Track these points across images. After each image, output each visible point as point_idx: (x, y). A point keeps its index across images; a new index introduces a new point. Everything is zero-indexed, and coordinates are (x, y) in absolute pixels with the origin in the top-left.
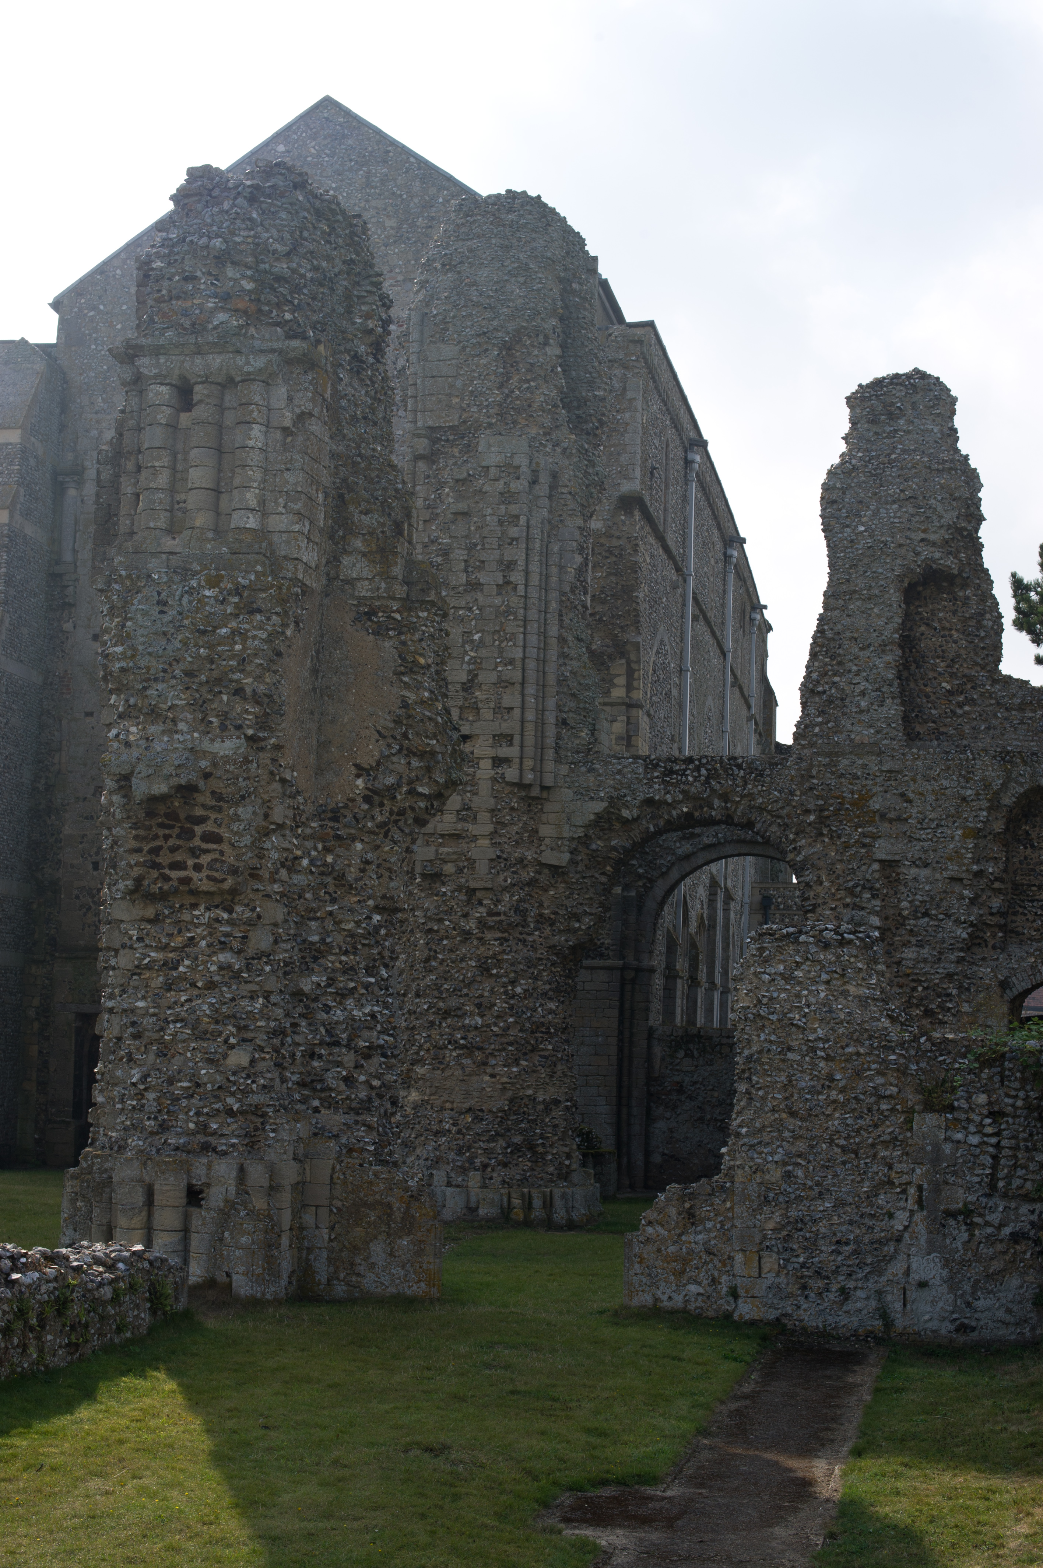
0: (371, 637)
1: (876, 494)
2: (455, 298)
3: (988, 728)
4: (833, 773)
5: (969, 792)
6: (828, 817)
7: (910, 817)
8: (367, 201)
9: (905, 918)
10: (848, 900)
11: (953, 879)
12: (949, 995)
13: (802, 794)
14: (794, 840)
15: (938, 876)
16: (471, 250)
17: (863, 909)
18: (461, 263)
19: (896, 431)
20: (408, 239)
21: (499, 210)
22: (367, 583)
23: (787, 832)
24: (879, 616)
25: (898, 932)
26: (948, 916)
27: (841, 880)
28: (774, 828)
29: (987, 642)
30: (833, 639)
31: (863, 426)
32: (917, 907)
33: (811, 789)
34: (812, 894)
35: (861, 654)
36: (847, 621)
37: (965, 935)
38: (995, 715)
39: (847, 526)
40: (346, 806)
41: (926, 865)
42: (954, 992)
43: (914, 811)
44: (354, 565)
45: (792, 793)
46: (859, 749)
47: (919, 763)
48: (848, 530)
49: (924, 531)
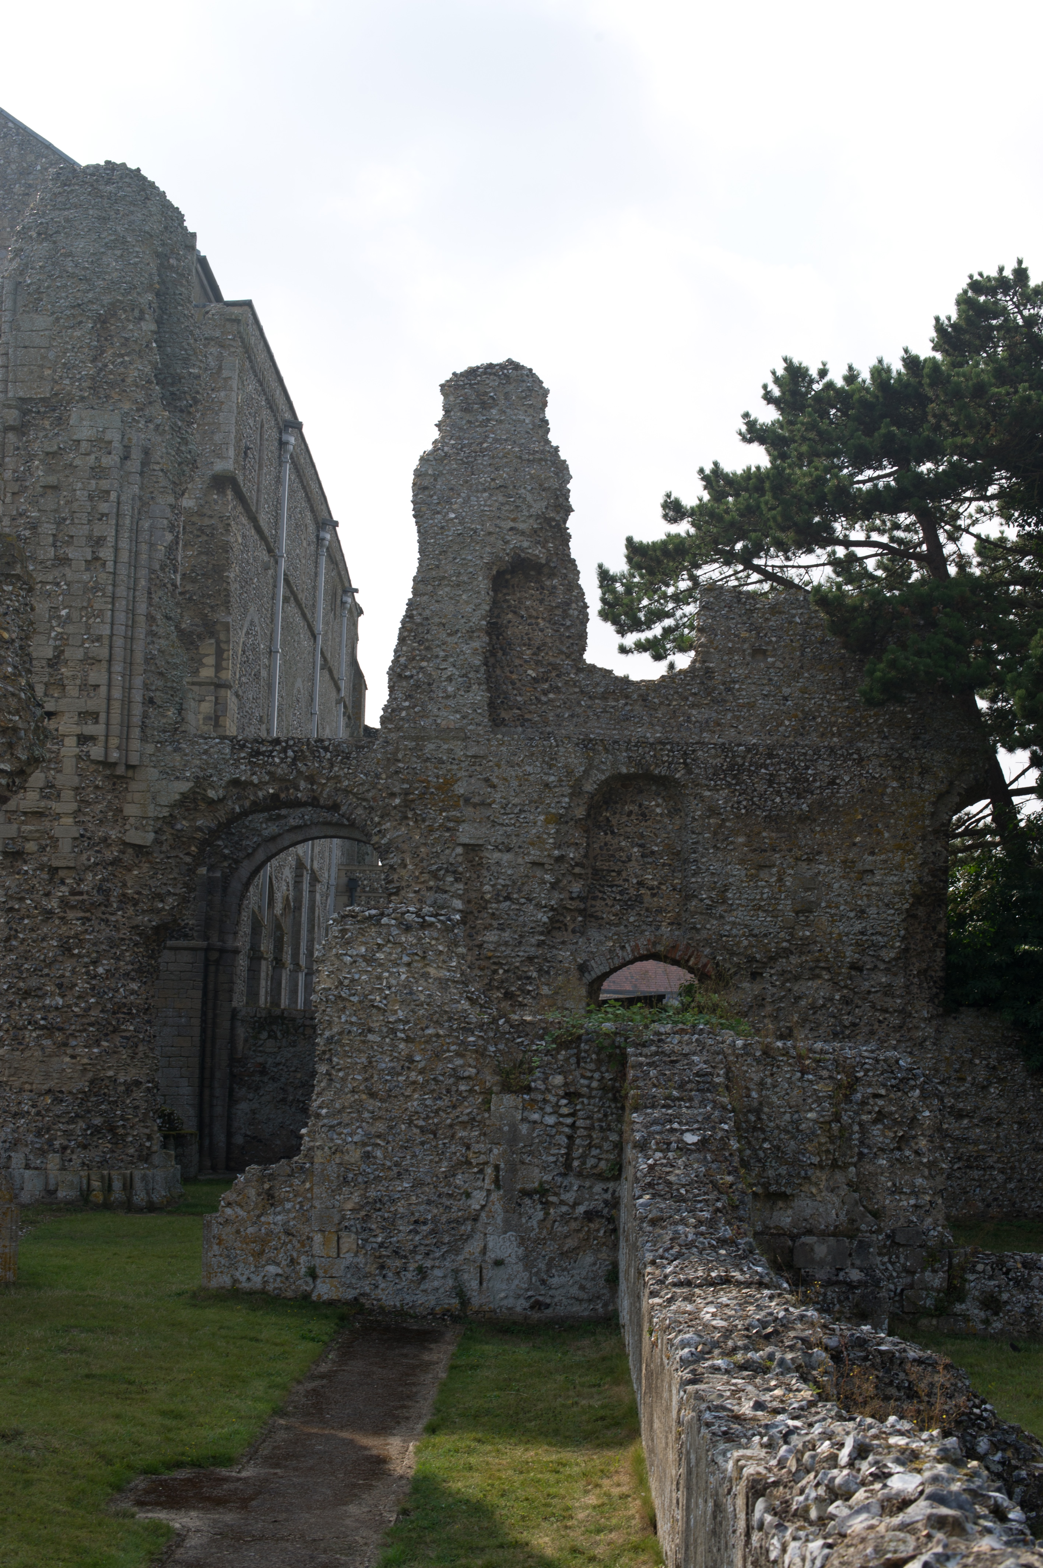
1: (467, 482)
2: (50, 268)
3: (572, 716)
4: (418, 757)
5: (552, 778)
6: (413, 801)
7: (494, 802)
9: (487, 902)
10: (432, 883)
11: (534, 864)
12: (529, 978)
13: (388, 777)
14: (379, 823)
15: (520, 860)
16: (67, 220)
17: (446, 892)
18: (57, 232)
19: (488, 420)
20: (4, 205)
21: (97, 181)
23: (372, 815)
24: (467, 603)
25: (481, 915)
26: (530, 900)
27: (425, 864)
28: (360, 811)
29: (573, 630)
30: (421, 624)
31: (457, 414)
32: (499, 890)
33: (397, 773)
34: (396, 877)
35: (449, 639)
36: (435, 607)
37: (545, 919)
38: (579, 703)
39: (438, 513)
41: (509, 850)
42: (535, 975)
43: (498, 796)
45: (378, 776)
46: (445, 734)
47: (504, 749)
48: (439, 516)
49: (514, 520)
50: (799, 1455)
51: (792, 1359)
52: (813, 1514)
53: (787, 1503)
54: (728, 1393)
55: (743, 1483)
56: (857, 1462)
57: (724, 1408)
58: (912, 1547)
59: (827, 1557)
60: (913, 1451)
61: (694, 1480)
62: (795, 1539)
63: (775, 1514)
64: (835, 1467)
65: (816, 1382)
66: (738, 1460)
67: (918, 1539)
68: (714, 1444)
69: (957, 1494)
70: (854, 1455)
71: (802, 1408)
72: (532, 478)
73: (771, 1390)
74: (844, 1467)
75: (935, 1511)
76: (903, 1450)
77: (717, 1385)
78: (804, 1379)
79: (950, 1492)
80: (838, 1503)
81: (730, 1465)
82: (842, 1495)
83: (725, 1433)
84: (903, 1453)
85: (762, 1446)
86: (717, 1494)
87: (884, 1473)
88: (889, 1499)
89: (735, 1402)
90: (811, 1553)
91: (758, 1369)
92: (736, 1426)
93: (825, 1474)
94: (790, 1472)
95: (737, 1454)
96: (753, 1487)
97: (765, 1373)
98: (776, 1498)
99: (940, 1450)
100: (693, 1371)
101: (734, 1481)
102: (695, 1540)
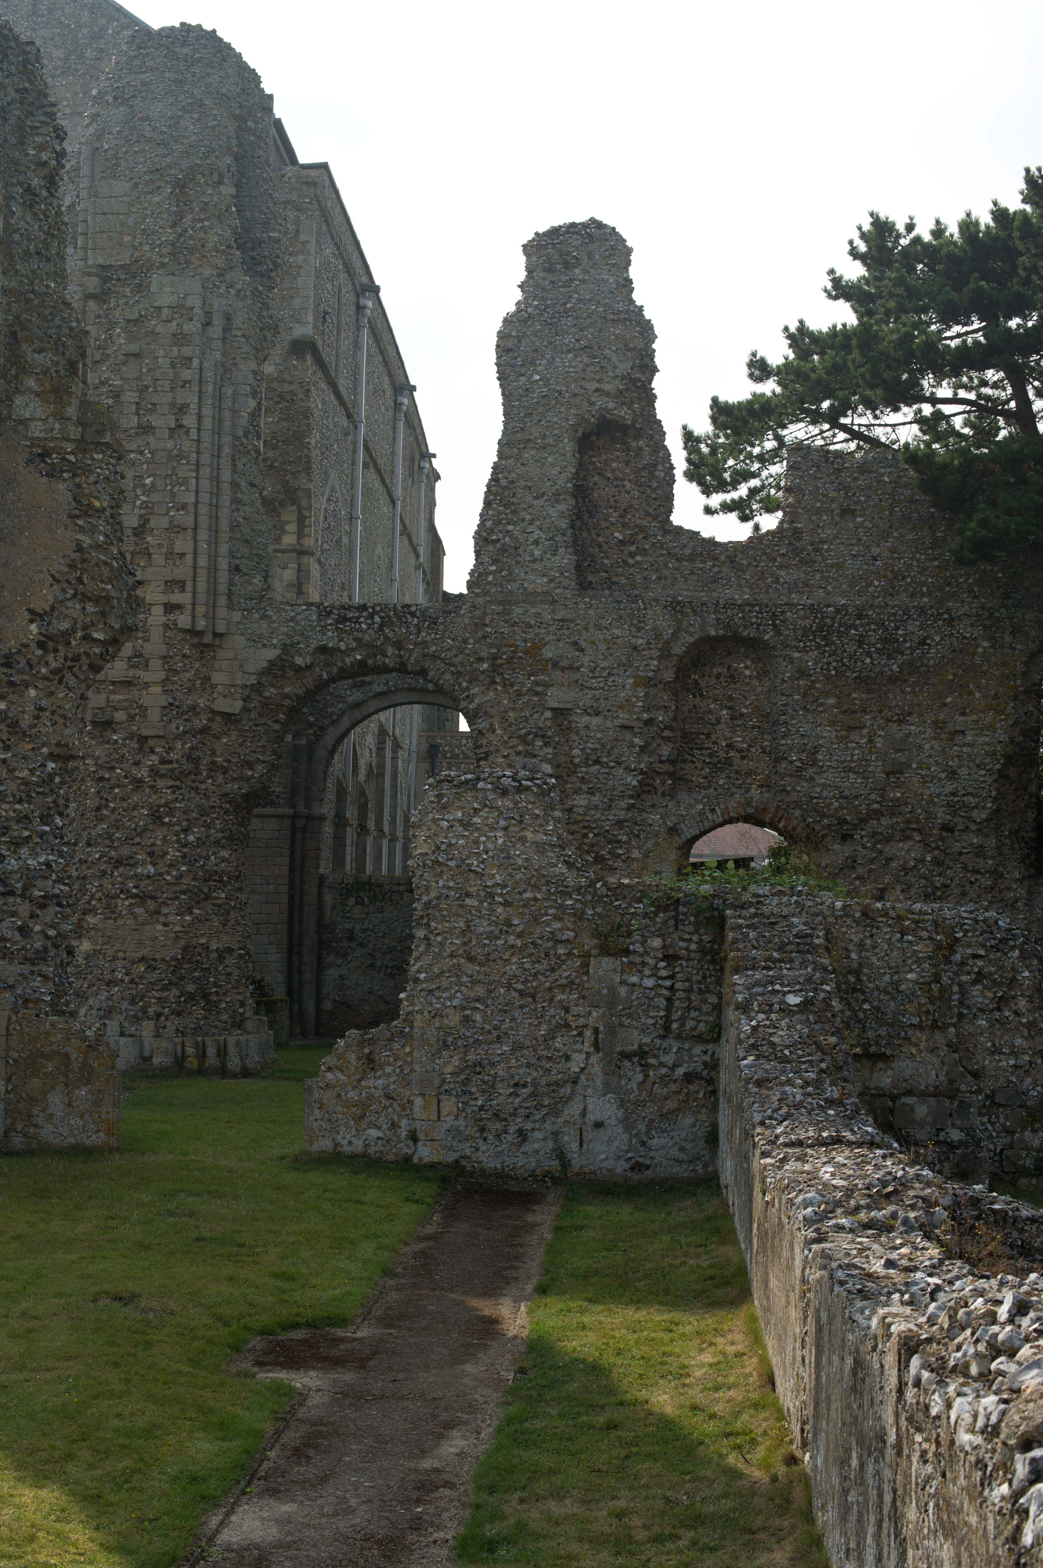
0: (45, 479)
1: (551, 343)
2: (128, 132)
3: (660, 578)
4: (506, 621)
5: (640, 641)
6: (501, 665)
7: (582, 665)
8: (34, 30)
9: (577, 766)
10: (520, 748)
11: (623, 727)
12: (619, 841)
13: (475, 642)
14: (467, 688)
15: (609, 724)
16: (144, 84)
17: (535, 756)
18: (133, 97)
19: (572, 280)
20: (76, 70)
21: (173, 43)
22: (40, 423)
23: (460, 680)
24: (553, 465)
25: (570, 779)
26: (619, 764)
27: (513, 728)
28: (447, 676)
29: (659, 492)
30: (507, 488)
31: (539, 274)
32: (588, 754)
33: (484, 637)
34: (484, 742)
35: (535, 502)
36: (521, 470)
37: (635, 783)
38: (666, 565)
39: (523, 375)
40: (19, 652)
41: (598, 714)
42: (625, 838)
43: (586, 659)
44: (27, 405)
45: (465, 641)
46: (532, 597)
47: (591, 612)
48: (524, 378)
49: (599, 381)
50: (952, 1313)
51: (915, 1218)
52: (974, 1370)
53: (943, 1360)
54: (855, 1252)
55: (894, 1340)
56: (1017, 1318)
57: (855, 1267)
59: (1004, 1413)
61: (826, 1338)
62: (959, 1394)
63: (932, 1371)
64: (994, 1322)
65: (939, 1241)
66: (885, 1318)
68: (851, 1303)
70: (1014, 1312)
71: (933, 1266)
72: (617, 338)
73: (897, 1249)
74: (1004, 1323)
77: (842, 1244)
78: (927, 1236)
80: (1002, 1359)
81: (874, 1322)
82: (1005, 1352)
83: (860, 1291)
85: (903, 1303)
86: (857, 1351)
89: (863, 1260)
90: (985, 1409)
91: (882, 1228)
92: (870, 1284)
93: (986, 1331)
94: (942, 1328)
95: (881, 1311)
96: (905, 1344)
97: (889, 1232)
98: (929, 1355)
100: (817, 1230)
101: (880, 1339)
102: (828, 1397)
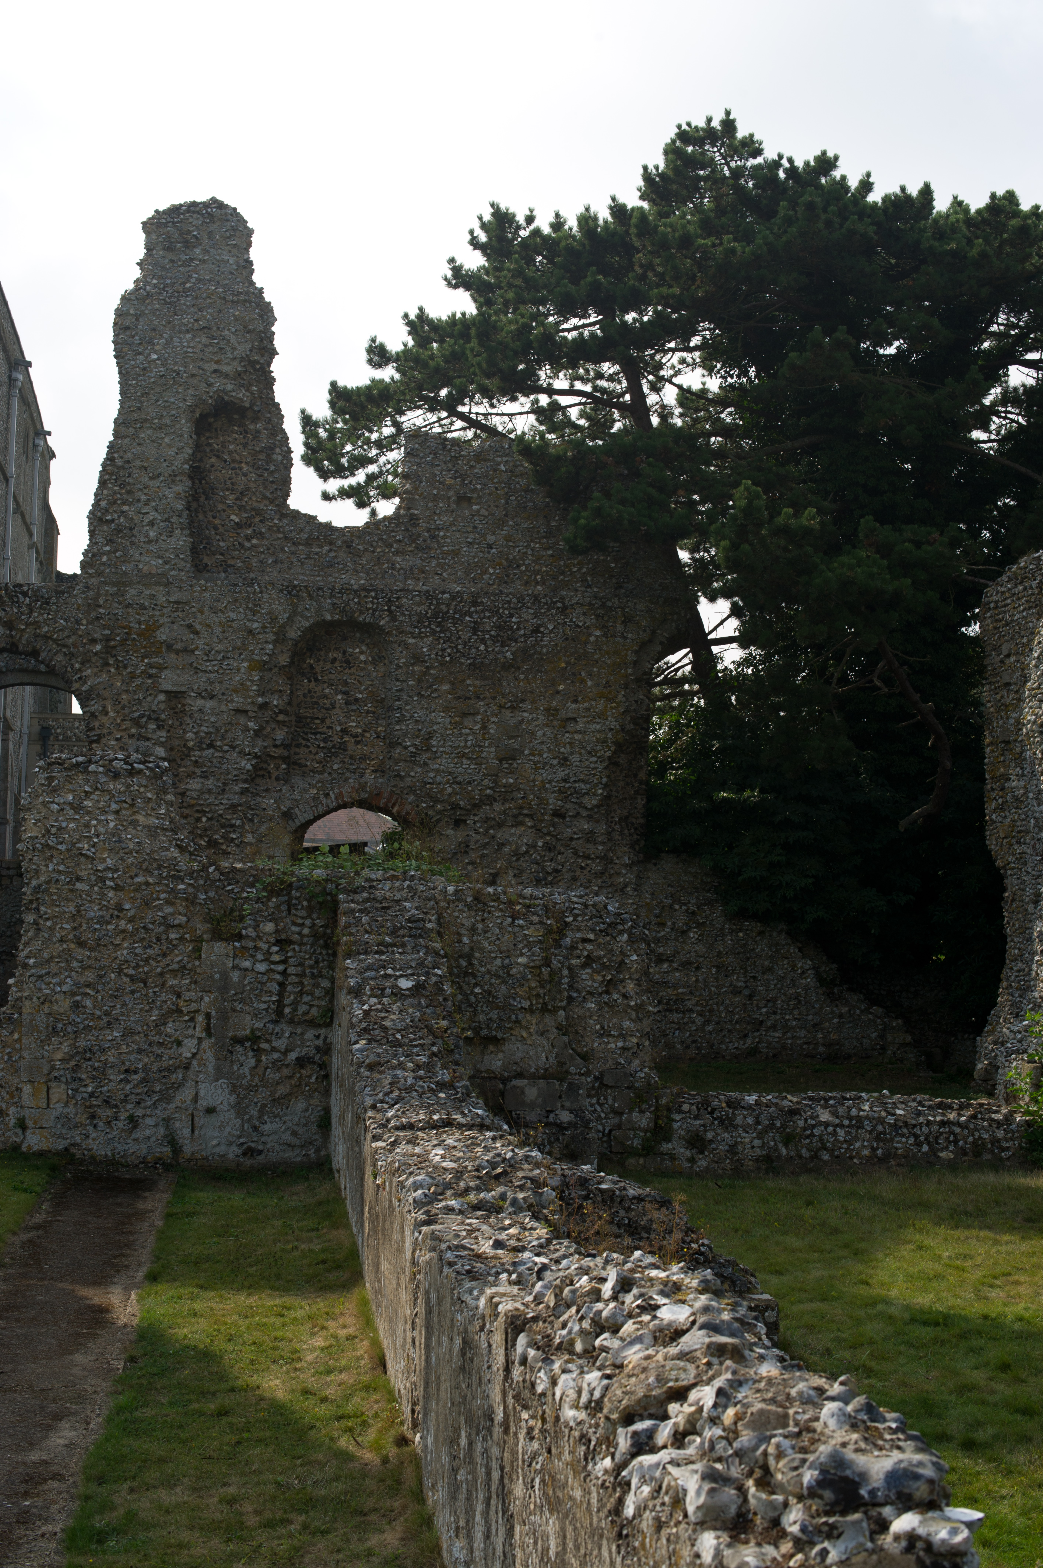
1: (169, 322)
3: (276, 562)
4: (120, 603)
5: (256, 625)
6: (114, 647)
7: (197, 648)
9: (190, 749)
10: (133, 731)
11: (238, 711)
12: (232, 826)
13: (88, 623)
14: (80, 670)
15: (223, 708)
17: (148, 739)
19: (191, 260)
23: (73, 662)
24: (169, 446)
25: (183, 763)
26: (233, 748)
27: (127, 711)
28: (60, 657)
29: (276, 475)
30: (123, 468)
31: (159, 253)
32: (202, 738)
33: (98, 618)
34: (97, 724)
35: (151, 483)
36: (137, 450)
37: (249, 767)
38: (282, 549)
39: (140, 354)
41: (212, 697)
42: (238, 822)
43: (201, 642)
45: (78, 622)
46: (146, 579)
47: (207, 595)
48: (141, 357)
49: (217, 362)
50: (557, 1291)
51: (524, 1198)
52: (579, 1347)
53: (549, 1338)
54: (464, 1233)
55: (501, 1319)
56: (621, 1295)
57: (464, 1248)
58: (692, 1375)
59: (607, 1388)
60: (675, 1283)
61: (436, 1319)
62: (564, 1371)
63: (538, 1349)
64: (598, 1299)
65: (547, 1221)
66: (492, 1298)
67: (698, 1367)
68: (460, 1283)
69: (729, 1324)
70: (618, 1289)
71: (541, 1246)
72: (236, 319)
73: (506, 1229)
74: (608, 1300)
75: (714, 1339)
76: (665, 1283)
77: (452, 1225)
78: (535, 1217)
79: (723, 1321)
80: (606, 1335)
81: (482, 1302)
82: (609, 1328)
83: (469, 1272)
84: (666, 1286)
85: (510, 1283)
86: (466, 1331)
87: (650, 1305)
88: (661, 1330)
89: (473, 1241)
90: (589, 1385)
91: (491, 1209)
92: (479, 1264)
93: (590, 1308)
94: (548, 1307)
95: (489, 1291)
96: (512, 1323)
97: (498, 1213)
98: (536, 1333)
99: (701, 1281)
100: (427, 1213)
101: (487, 1319)
102: (438, 1378)
